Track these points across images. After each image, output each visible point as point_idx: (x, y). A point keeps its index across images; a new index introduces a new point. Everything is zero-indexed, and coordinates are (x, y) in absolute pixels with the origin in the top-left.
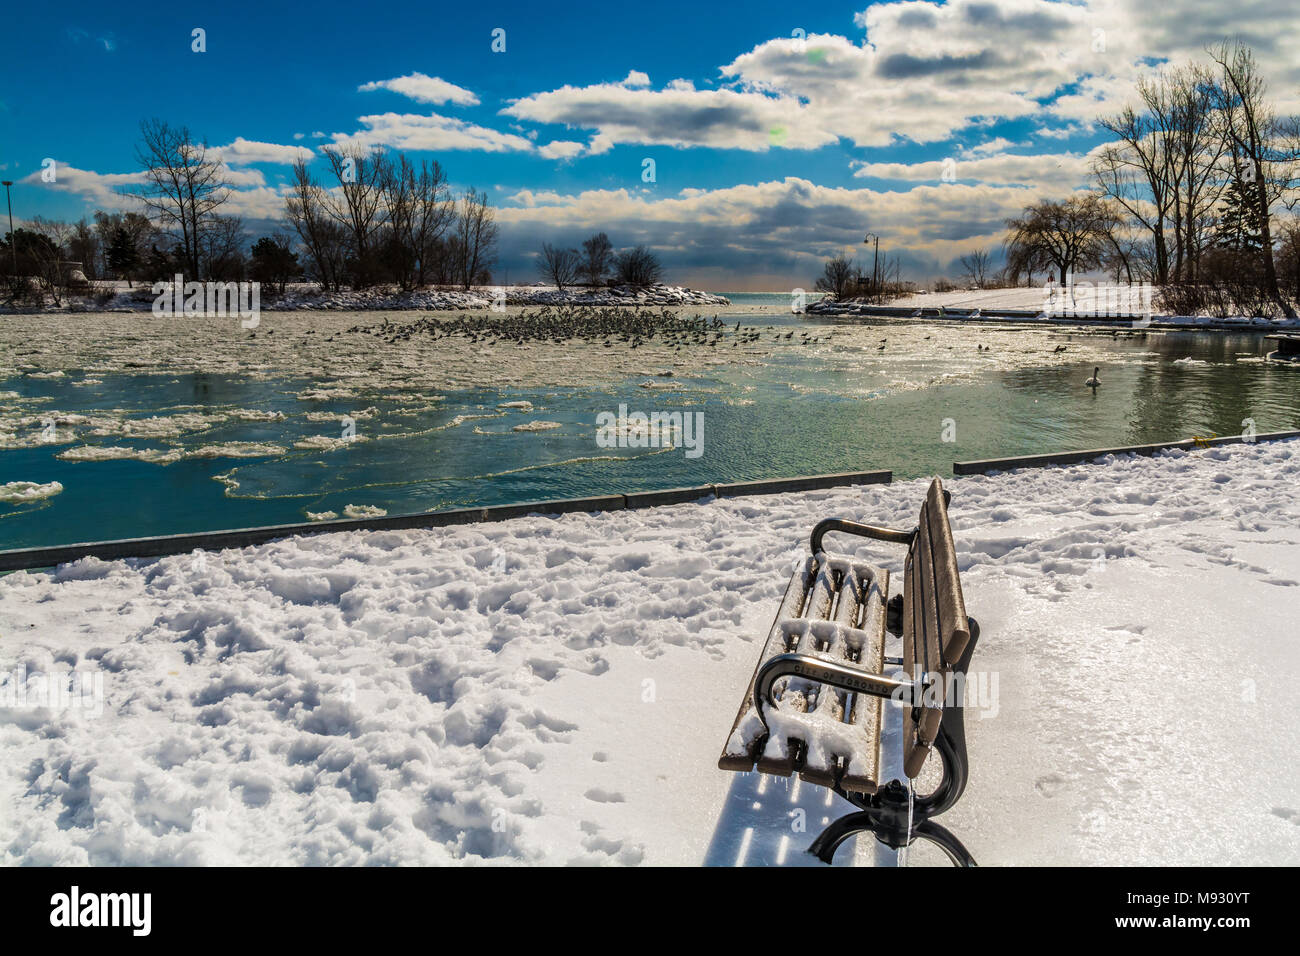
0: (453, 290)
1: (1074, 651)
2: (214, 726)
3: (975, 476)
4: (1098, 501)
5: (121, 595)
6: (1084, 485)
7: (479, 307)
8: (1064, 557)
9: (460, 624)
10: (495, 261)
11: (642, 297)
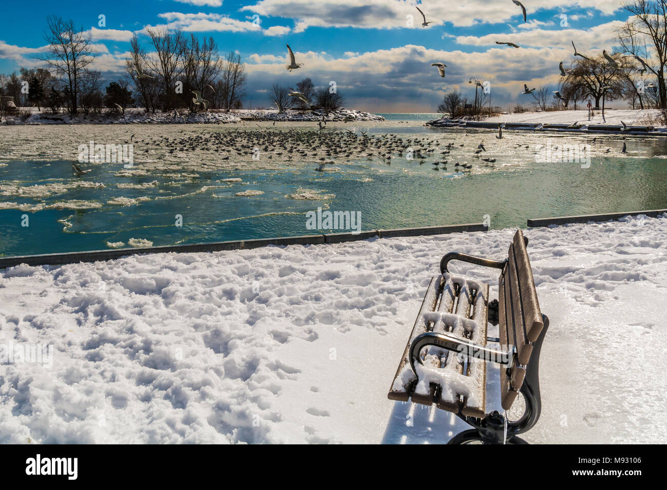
0: (220, 112)
1: (607, 337)
2: (95, 361)
3: (542, 228)
4: (621, 245)
5: (41, 286)
6: (612, 234)
7: (235, 122)
8: (601, 279)
9: (230, 309)
10: (245, 95)
11: (332, 116)
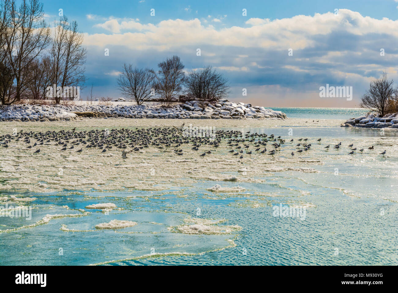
0: (45, 104)
7: (67, 119)
11: (210, 111)
